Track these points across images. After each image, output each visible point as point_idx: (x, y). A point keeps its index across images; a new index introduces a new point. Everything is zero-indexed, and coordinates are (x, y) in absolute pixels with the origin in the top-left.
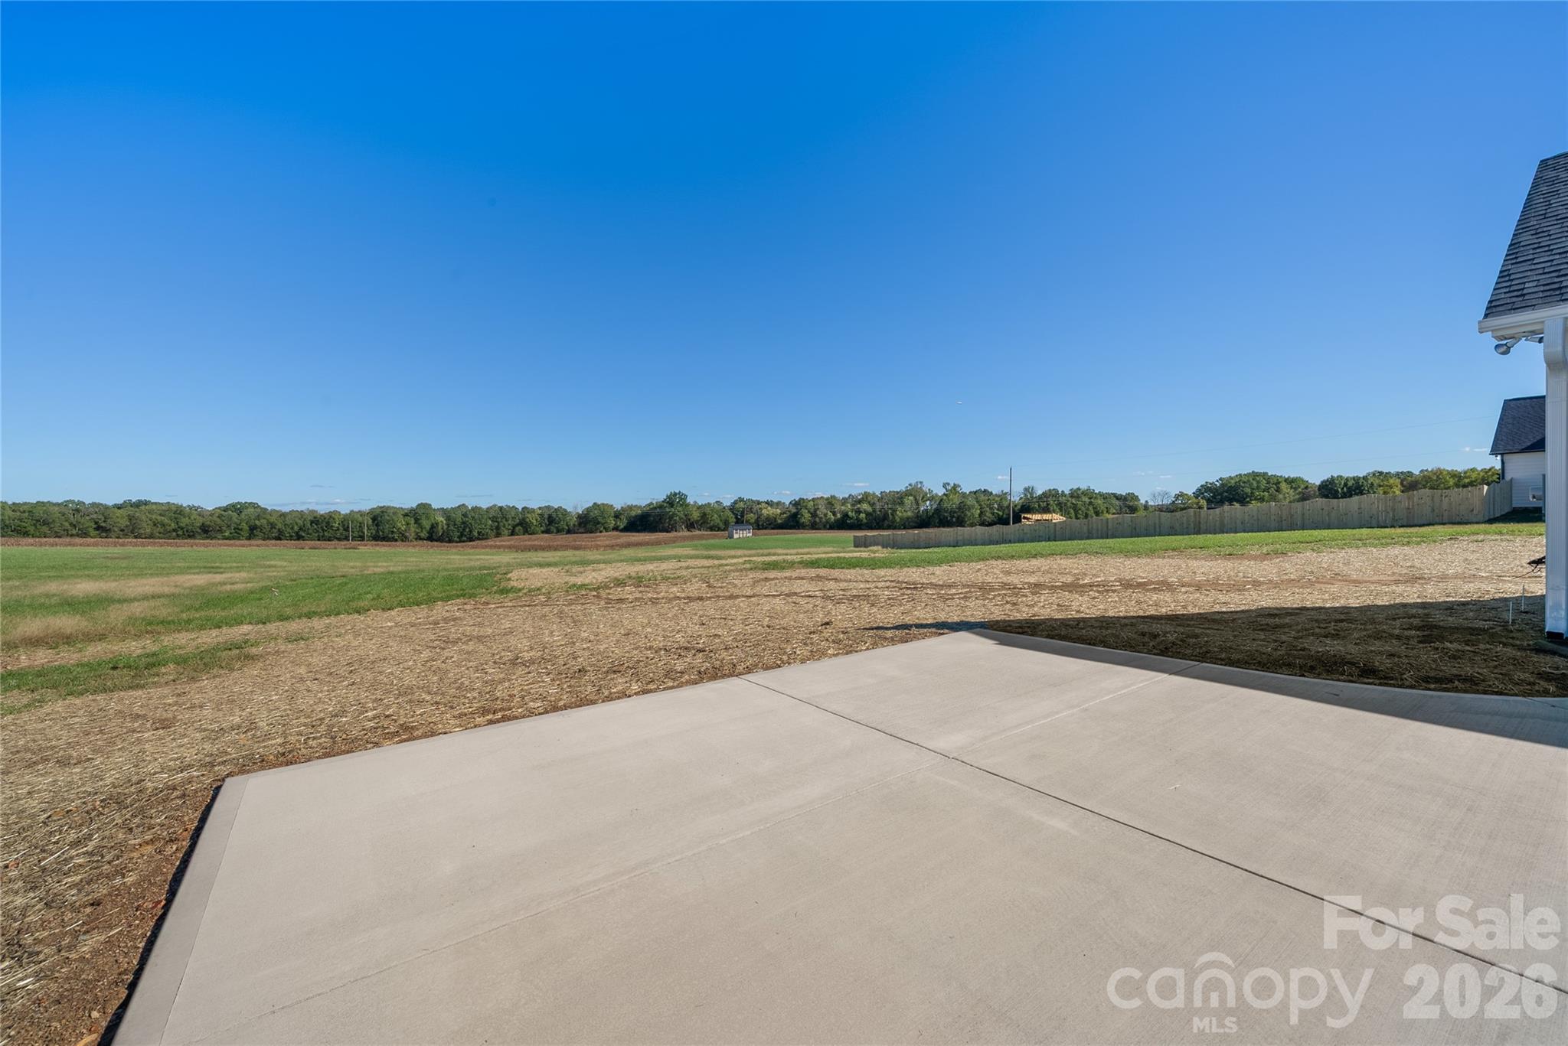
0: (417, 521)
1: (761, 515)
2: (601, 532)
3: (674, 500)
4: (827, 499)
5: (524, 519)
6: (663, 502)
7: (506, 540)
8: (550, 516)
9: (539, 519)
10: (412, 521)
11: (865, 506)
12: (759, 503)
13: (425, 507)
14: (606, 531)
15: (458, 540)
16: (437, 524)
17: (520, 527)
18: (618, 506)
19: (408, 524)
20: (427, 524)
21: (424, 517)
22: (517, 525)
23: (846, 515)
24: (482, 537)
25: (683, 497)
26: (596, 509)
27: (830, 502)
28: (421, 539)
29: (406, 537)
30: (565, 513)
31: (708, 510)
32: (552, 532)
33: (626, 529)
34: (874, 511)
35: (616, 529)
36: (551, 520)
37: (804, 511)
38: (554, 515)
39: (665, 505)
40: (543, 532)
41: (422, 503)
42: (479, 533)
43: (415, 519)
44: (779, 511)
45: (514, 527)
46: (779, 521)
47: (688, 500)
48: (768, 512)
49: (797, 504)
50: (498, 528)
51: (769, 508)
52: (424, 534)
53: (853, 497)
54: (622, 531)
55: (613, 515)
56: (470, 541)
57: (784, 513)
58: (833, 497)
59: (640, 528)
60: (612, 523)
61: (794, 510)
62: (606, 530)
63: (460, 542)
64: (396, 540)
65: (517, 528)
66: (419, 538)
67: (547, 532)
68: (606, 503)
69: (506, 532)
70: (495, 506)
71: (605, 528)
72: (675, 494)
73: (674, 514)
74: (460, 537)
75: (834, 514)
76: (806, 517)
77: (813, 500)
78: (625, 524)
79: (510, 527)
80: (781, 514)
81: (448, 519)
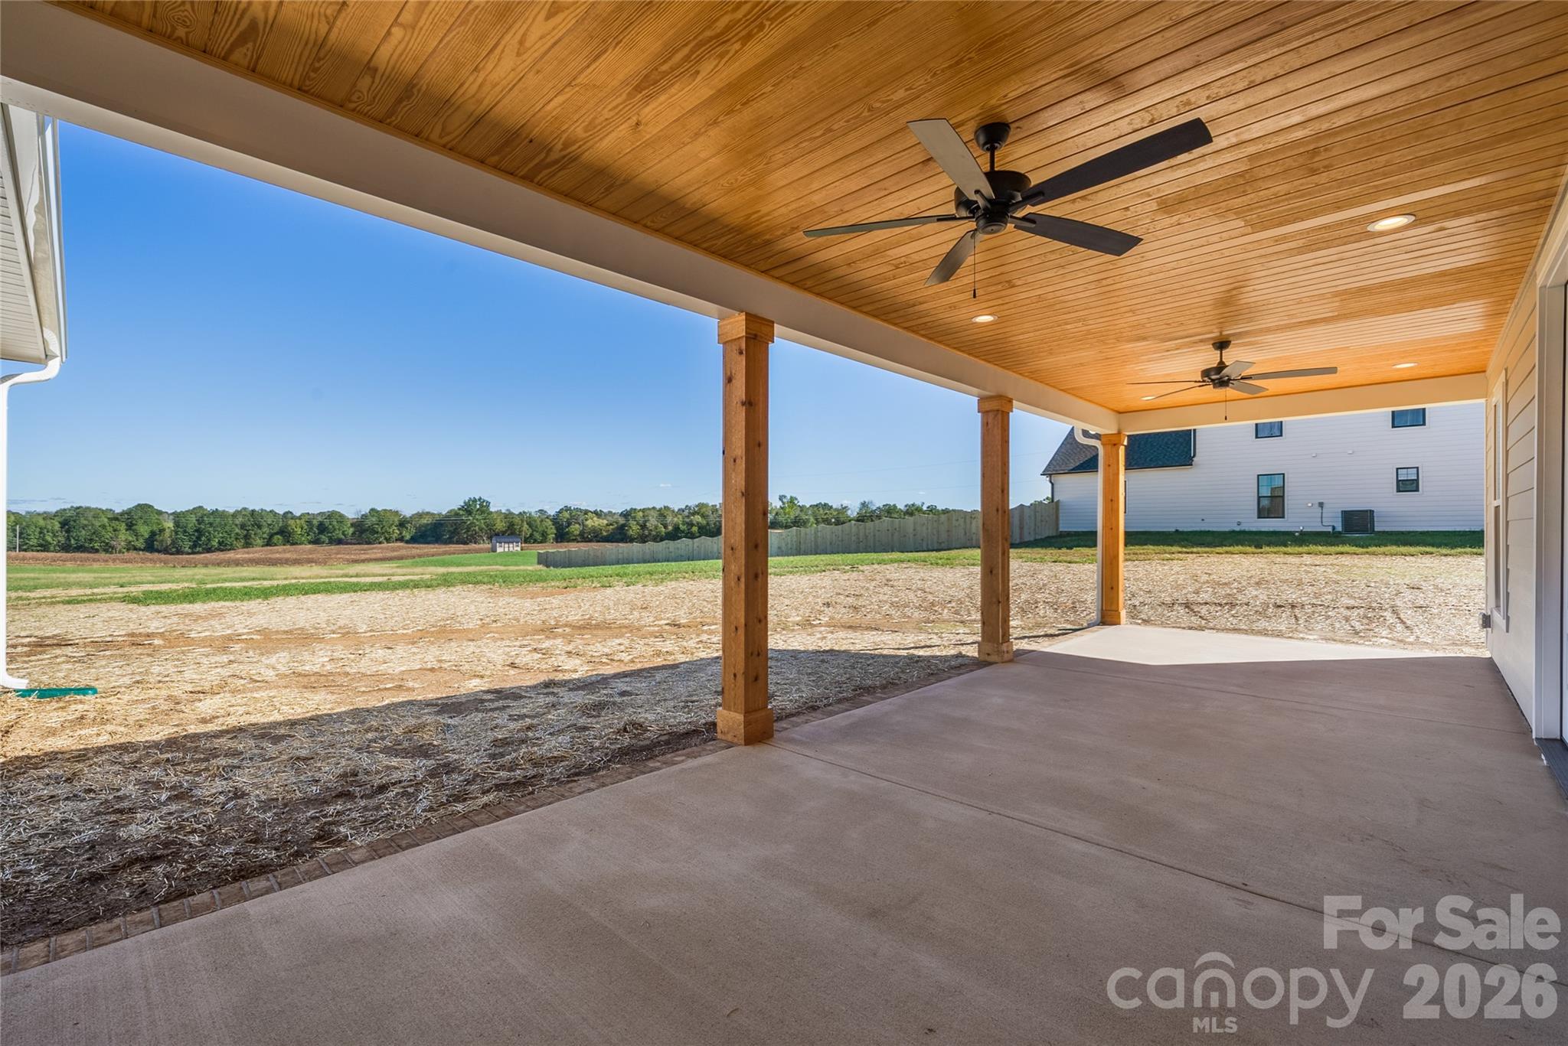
0: (130, 526)
1: (587, 526)
2: (380, 543)
3: (474, 508)
4: (660, 510)
5: (286, 526)
6: (459, 509)
7: (258, 552)
8: (321, 524)
9: (306, 527)
10: (123, 526)
11: (698, 518)
12: (586, 512)
13: (144, 509)
14: (388, 542)
15: (190, 551)
16: (162, 531)
17: (279, 536)
18: (408, 512)
19: (115, 530)
20: (144, 530)
21: (141, 522)
22: (277, 534)
23: (677, 528)
24: (223, 547)
25: (484, 506)
26: (373, 516)
27: (662, 513)
28: (135, 549)
29: (113, 548)
30: (340, 518)
31: (517, 520)
32: (323, 543)
33: (413, 540)
34: (708, 524)
35: (401, 539)
36: (322, 528)
37: (632, 523)
38: (327, 522)
39: (461, 512)
40: (310, 542)
41: (139, 505)
42: (220, 543)
43: (127, 525)
44: (605, 522)
45: (271, 536)
46: (605, 534)
47: (492, 509)
48: (593, 522)
49: (626, 515)
50: (247, 537)
51: (595, 519)
52: (140, 544)
53: (690, 508)
54: (407, 542)
55: (397, 523)
56: (208, 552)
57: (611, 525)
58: (666, 508)
59: (429, 539)
60: (396, 532)
61: (622, 521)
62: (388, 540)
63: (193, 553)
64: (97, 551)
65: (276, 537)
66: (131, 547)
67: (316, 542)
68: (388, 508)
69: (259, 542)
70: (245, 509)
71: (386, 539)
72: (475, 501)
73: (472, 523)
74: (195, 546)
75: (665, 527)
76: (634, 529)
77: (643, 510)
78: (412, 534)
79: (265, 536)
80: (607, 525)
81: (177, 524)
